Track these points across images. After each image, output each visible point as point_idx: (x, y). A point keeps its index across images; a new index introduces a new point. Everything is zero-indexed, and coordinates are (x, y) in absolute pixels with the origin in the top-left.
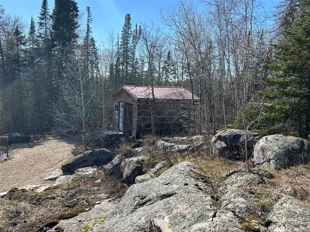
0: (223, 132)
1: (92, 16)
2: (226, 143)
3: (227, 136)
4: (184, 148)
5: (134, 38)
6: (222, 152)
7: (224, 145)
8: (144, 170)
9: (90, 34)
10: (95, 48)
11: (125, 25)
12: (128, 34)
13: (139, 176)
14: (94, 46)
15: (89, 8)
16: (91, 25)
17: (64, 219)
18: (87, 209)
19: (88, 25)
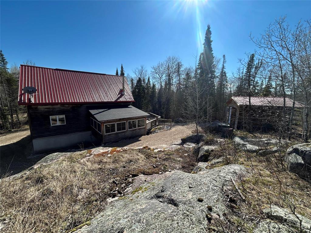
0: (303, 146)
1: (226, 59)
2: (303, 159)
3: (307, 151)
4: (254, 149)
5: (256, 68)
6: (295, 168)
7: (301, 161)
8: (209, 158)
9: (224, 70)
10: (226, 77)
11: (250, 61)
12: (252, 66)
13: (201, 162)
14: (226, 76)
15: (224, 55)
16: (225, 65)
17: (144, 174)
18: (160, 173)
19: (223, 65)
